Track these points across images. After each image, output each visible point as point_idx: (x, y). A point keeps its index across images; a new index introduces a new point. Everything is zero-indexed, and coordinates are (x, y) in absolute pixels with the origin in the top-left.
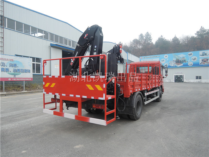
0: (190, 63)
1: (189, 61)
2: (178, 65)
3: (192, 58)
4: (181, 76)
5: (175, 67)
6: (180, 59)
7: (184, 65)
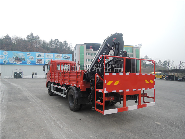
0: (28, 61)
1: (27, 60)
2: (17, 62)
3: (30, 57)
4: (20, 73)
5: (15, 64)
6: (20, 57)
7: (23, 63)
